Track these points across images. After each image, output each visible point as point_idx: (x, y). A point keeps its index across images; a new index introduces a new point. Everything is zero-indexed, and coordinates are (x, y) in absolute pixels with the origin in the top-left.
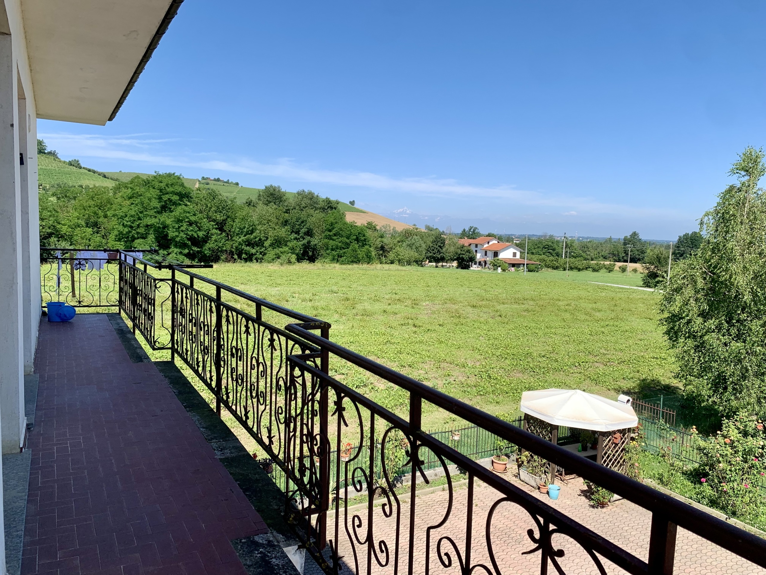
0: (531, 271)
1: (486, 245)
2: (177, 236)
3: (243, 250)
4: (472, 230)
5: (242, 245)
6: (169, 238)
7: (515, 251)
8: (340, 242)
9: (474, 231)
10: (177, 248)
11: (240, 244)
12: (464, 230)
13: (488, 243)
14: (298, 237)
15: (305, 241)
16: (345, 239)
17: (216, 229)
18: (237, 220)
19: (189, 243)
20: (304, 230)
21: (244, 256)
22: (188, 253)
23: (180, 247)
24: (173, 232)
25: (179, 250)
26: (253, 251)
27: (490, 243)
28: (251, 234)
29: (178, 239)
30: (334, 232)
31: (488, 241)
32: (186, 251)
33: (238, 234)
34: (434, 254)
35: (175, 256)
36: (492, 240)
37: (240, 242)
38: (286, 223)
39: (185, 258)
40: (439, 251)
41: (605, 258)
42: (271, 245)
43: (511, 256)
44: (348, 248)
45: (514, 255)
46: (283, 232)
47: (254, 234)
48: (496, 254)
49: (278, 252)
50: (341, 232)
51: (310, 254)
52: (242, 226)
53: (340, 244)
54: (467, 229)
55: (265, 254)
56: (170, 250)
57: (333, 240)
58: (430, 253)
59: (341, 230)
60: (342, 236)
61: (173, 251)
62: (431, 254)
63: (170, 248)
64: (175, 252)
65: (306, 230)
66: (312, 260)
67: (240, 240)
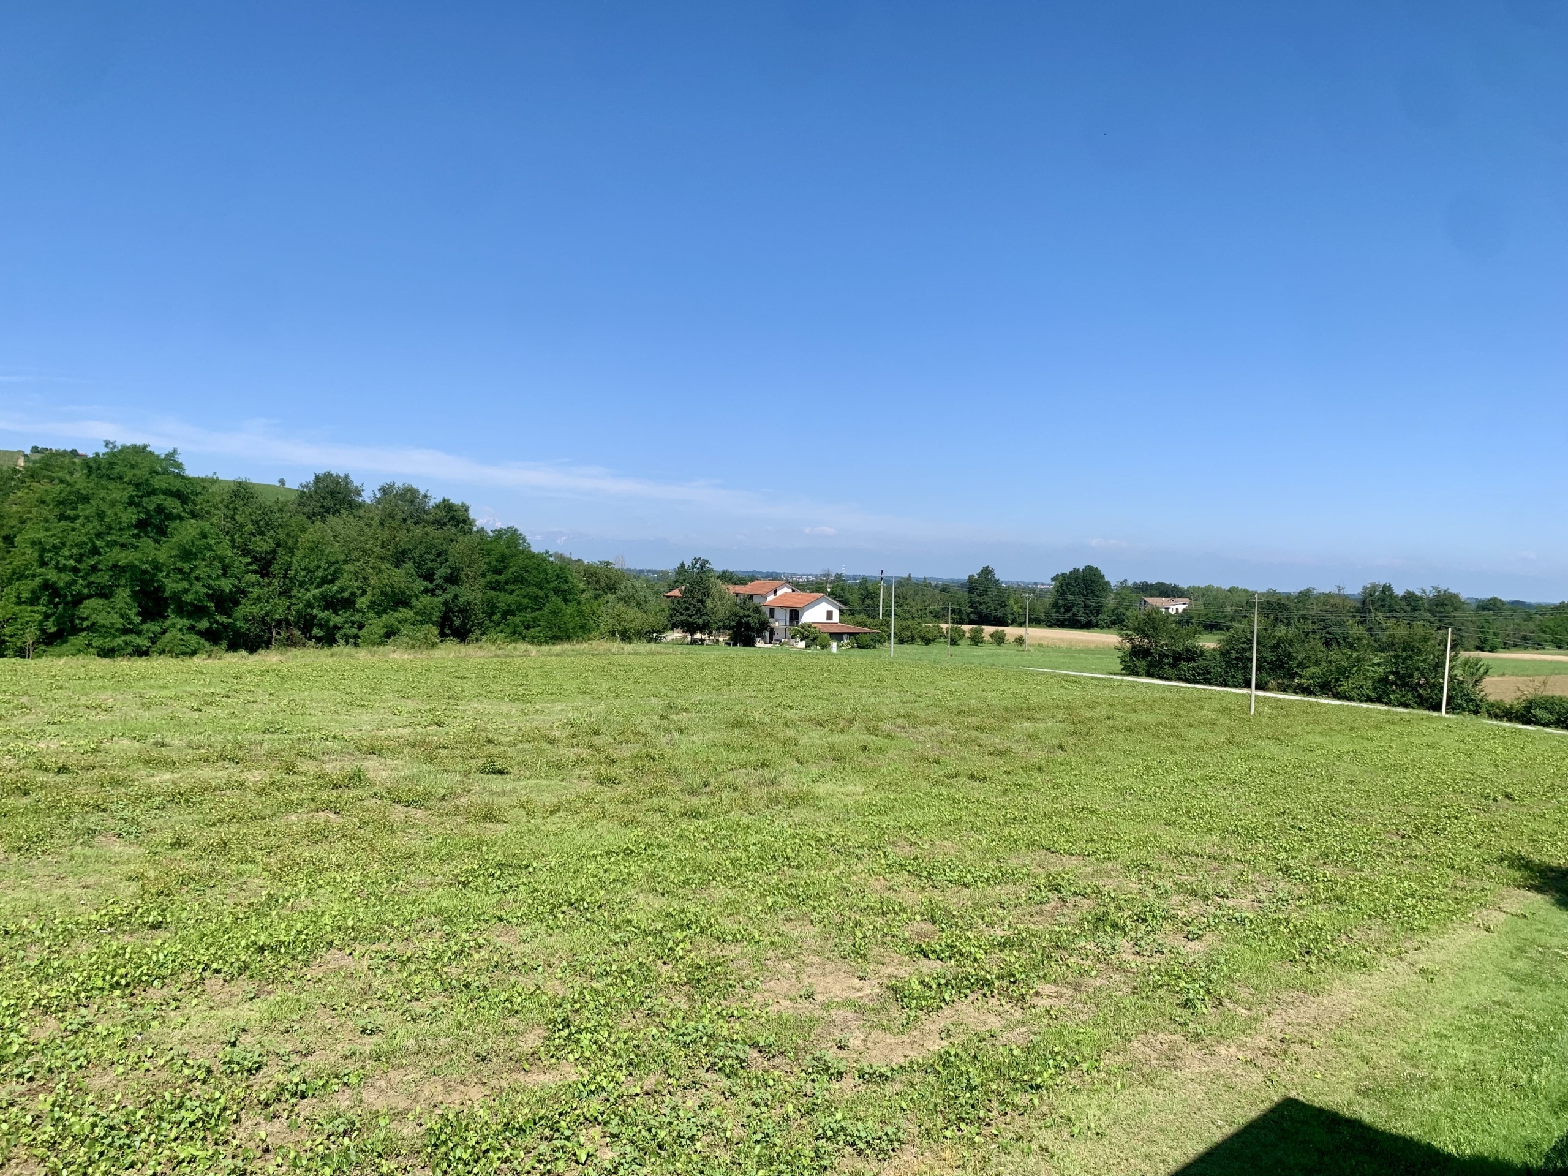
1: (771, 598)
2: (186, 591)
3: (316, 616)
5: (313, 608)
6: (166, 595)
7: (830, 608)
8: (525, 597)
10: (182, 618)
11: (310, 605)
13: (775, 592)
14: (431, 586)
15: (448, 596)
16: (535, 590)
17: (255, 572)
18: (299, 553)
19: (211, 605)
20: (443, 571)
21: (316, 631)
22: (207, 629)
23: (190, 616)
24: (176, 582)
25: (187, 623)
26: (336, 620)
27: (779, 593)
28: (332, 581)
29: (188, 598)
30: (508, 574)
31: (773, 588)
32: (204, 624)
33: (302, 584)
34: (690, 616)
35: (179, 635)
36: (782, 586)
37: (308, 601)
38: (400, 558)
39: (202, 641)
42: (372, 605)
43: (823, 619)
44: (541, 609)
45: (830, 615)
46: (399, 577)
47: (338, 583)
48: (794, 615)
49: (393, 621)
50: (526, 575)
51: (457, 622)
52: (312, 566)
53: (525, 601)
55: (361, 627)
56: (168, 623)
57: (512, 592)
58: (682, 614)
59: (527, 571)
60: (529, 584)
61: (174, 625)
62: (682, 618)
63: (166, 618)
64: (179, 627)
65: (449, 571)
66: (462, 635)
67: (309, 595)
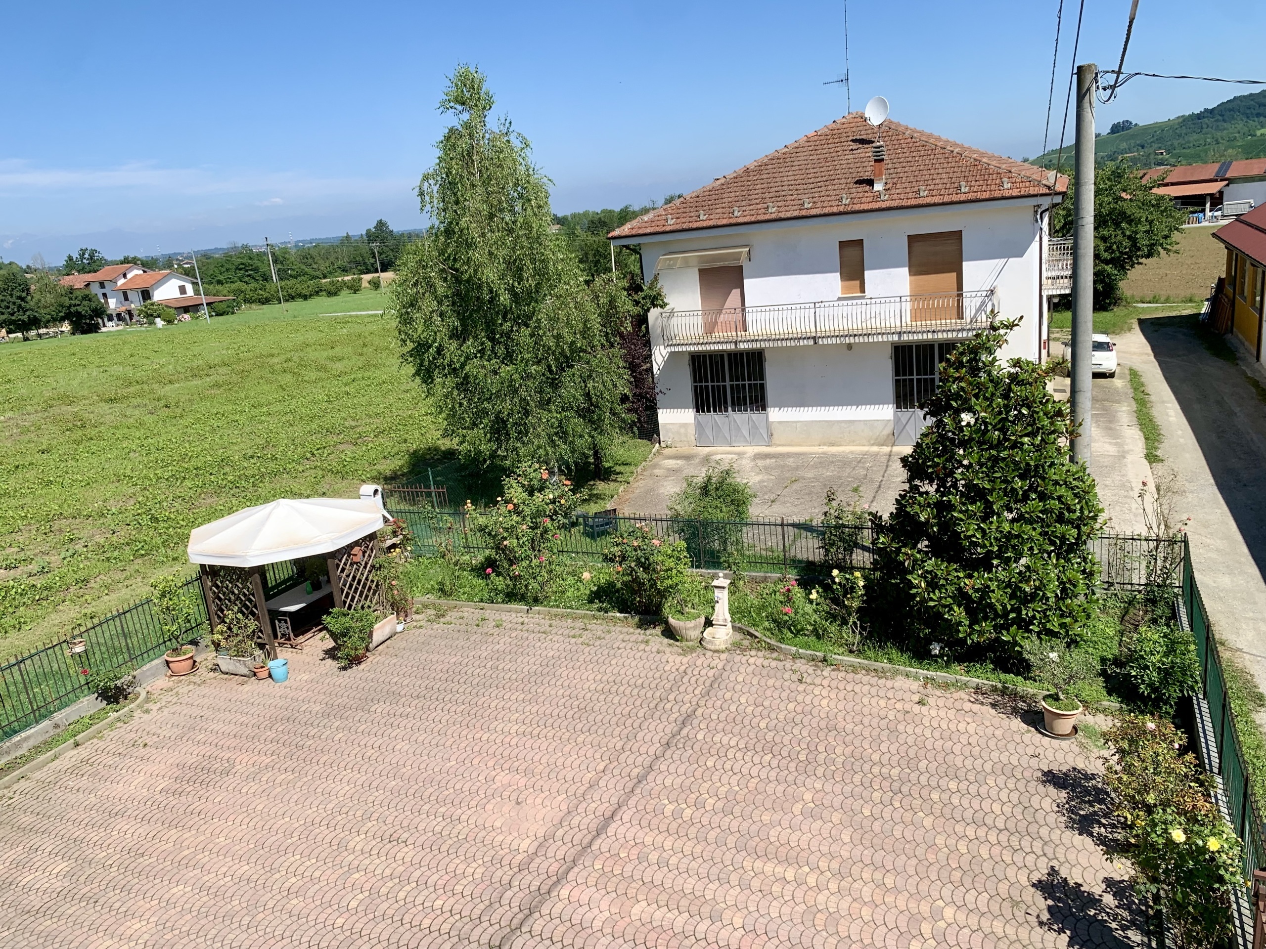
0: (221, 315)
1: (121, 282)
4: (87, 256)
7: (182, 283)
9: (91, 257)
12: (70, 258)
13: (125, 276)
27: (129, 276)
31: (122, 271)
36: (130, 269)
40: (20, 306)
41: (345, 271)
43: (177, 294)
45: (182, 290)
48: (146, 294)
54: (75, 256)
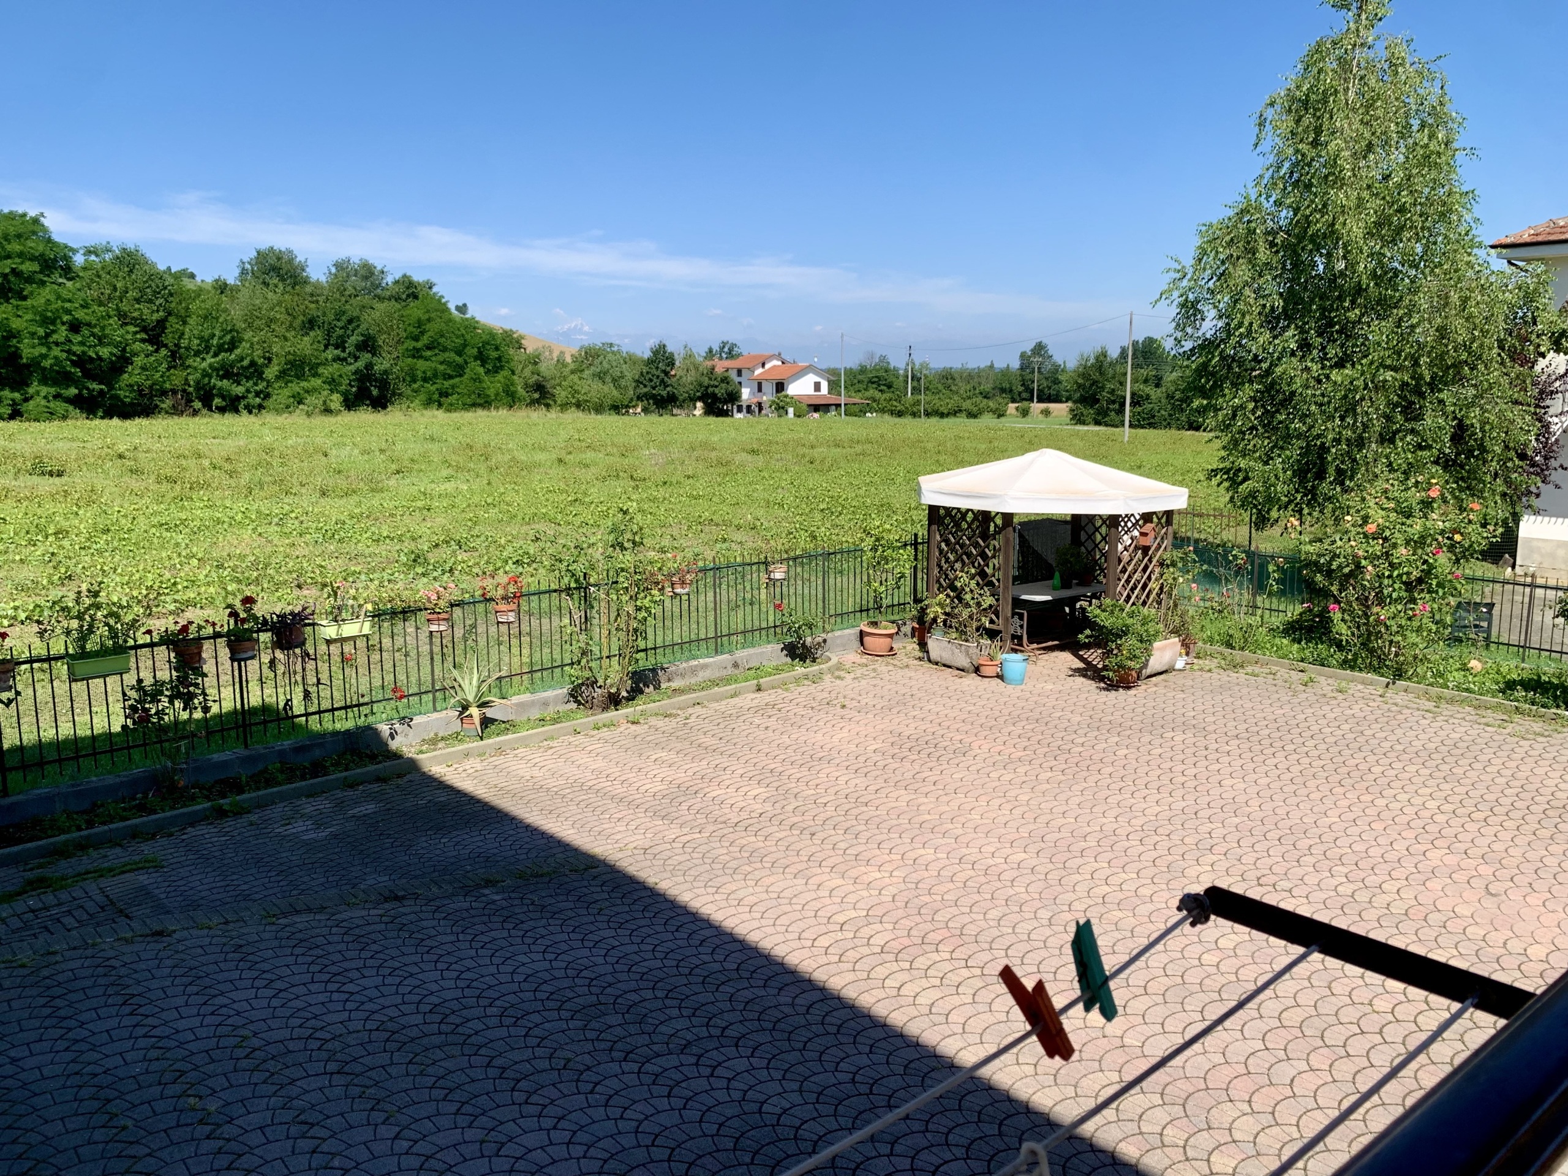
1: (759, 371)
2: (44, 356)
3: (214, 387)
4: (726, 350)
5: (210, 377)
6: (25, 361)
7: (818, 379)
8: (441, 363)
10: (46, 384)
11: (205, 374)
12: (711, 350)
13: (763, 365)
14: (343, 355)
15: (360, 364)
16: (453, 355)
17: (143, 341)
18: (192, 321)
19: (78, 372)
20: (354, 339)
21: (217, 401)
22: (76, 396)
23: (55, 383)
24: (34, 347)
25: (52, 390)
26: (239, 390)
27: (767, 366)
28: (230, 350)
29: (47, 363)
30: (425, 340)
31: (762, 360)
32: (73, 391)
33: (197, 353)
34: (654, 388)
35: (44, 402)
36: (769, 359)
37: (204, 370)
38: (311, 324)
39: (71, 408)
40: (662, 381)
42: (282, 375)
43: (811, 391)
44: (461, 376)
45: (817, 387)
46: (305, 345)
47: (238, 351)
48: (780, 387)
49: (298, 389)
50: (442, 340)
51: (375, 392)
52: (206, 334)
53: (442, 367)
54: (717, 346)
55: (267, 396)
56: (31, 390)
57: (426, 359)
58: (645, 386)
59: (442, 336)
60: (445, 349)
61: (38, 393)
62: (645, 390)
63: (28, 386)
64: (43, 394)
65: (361, 338)
66: (380, 403)
67: (204, 365)
